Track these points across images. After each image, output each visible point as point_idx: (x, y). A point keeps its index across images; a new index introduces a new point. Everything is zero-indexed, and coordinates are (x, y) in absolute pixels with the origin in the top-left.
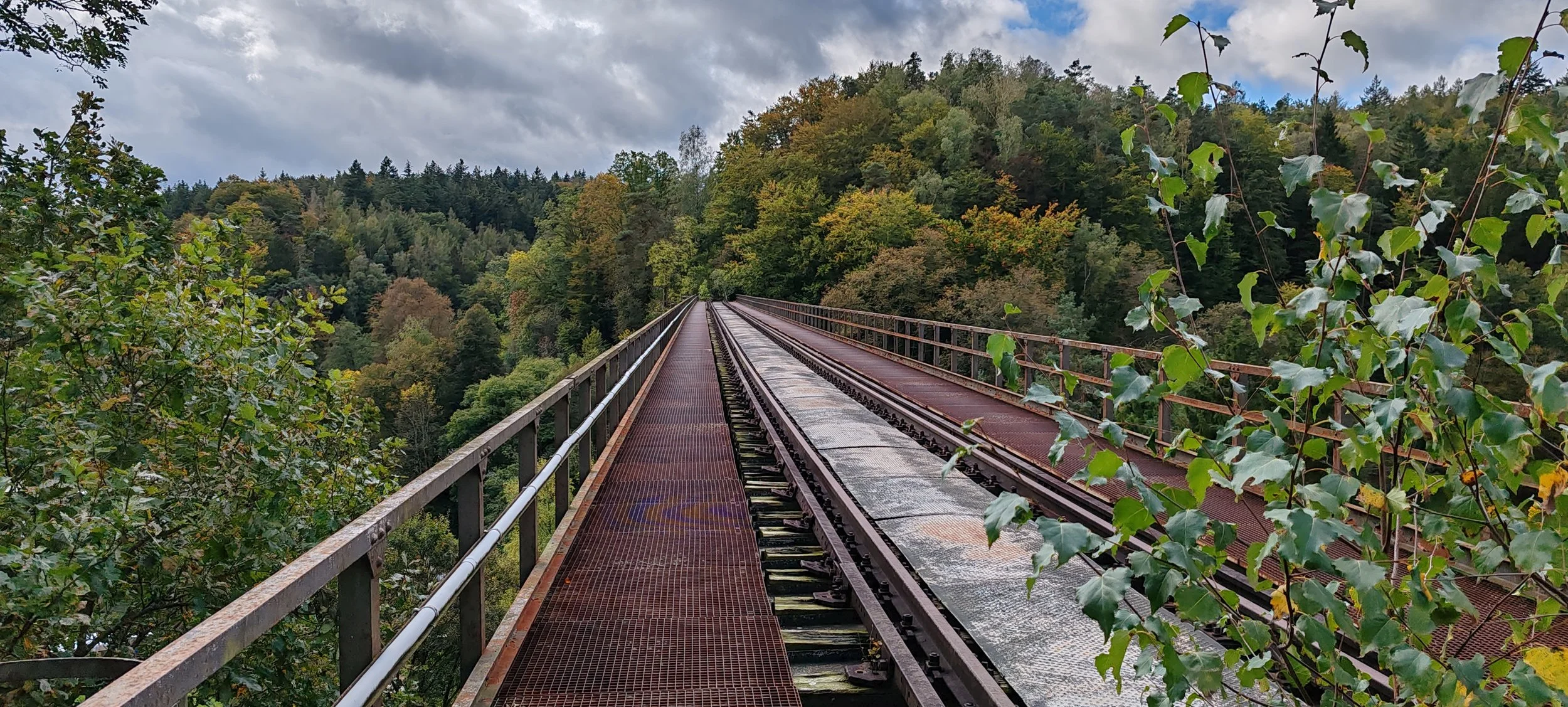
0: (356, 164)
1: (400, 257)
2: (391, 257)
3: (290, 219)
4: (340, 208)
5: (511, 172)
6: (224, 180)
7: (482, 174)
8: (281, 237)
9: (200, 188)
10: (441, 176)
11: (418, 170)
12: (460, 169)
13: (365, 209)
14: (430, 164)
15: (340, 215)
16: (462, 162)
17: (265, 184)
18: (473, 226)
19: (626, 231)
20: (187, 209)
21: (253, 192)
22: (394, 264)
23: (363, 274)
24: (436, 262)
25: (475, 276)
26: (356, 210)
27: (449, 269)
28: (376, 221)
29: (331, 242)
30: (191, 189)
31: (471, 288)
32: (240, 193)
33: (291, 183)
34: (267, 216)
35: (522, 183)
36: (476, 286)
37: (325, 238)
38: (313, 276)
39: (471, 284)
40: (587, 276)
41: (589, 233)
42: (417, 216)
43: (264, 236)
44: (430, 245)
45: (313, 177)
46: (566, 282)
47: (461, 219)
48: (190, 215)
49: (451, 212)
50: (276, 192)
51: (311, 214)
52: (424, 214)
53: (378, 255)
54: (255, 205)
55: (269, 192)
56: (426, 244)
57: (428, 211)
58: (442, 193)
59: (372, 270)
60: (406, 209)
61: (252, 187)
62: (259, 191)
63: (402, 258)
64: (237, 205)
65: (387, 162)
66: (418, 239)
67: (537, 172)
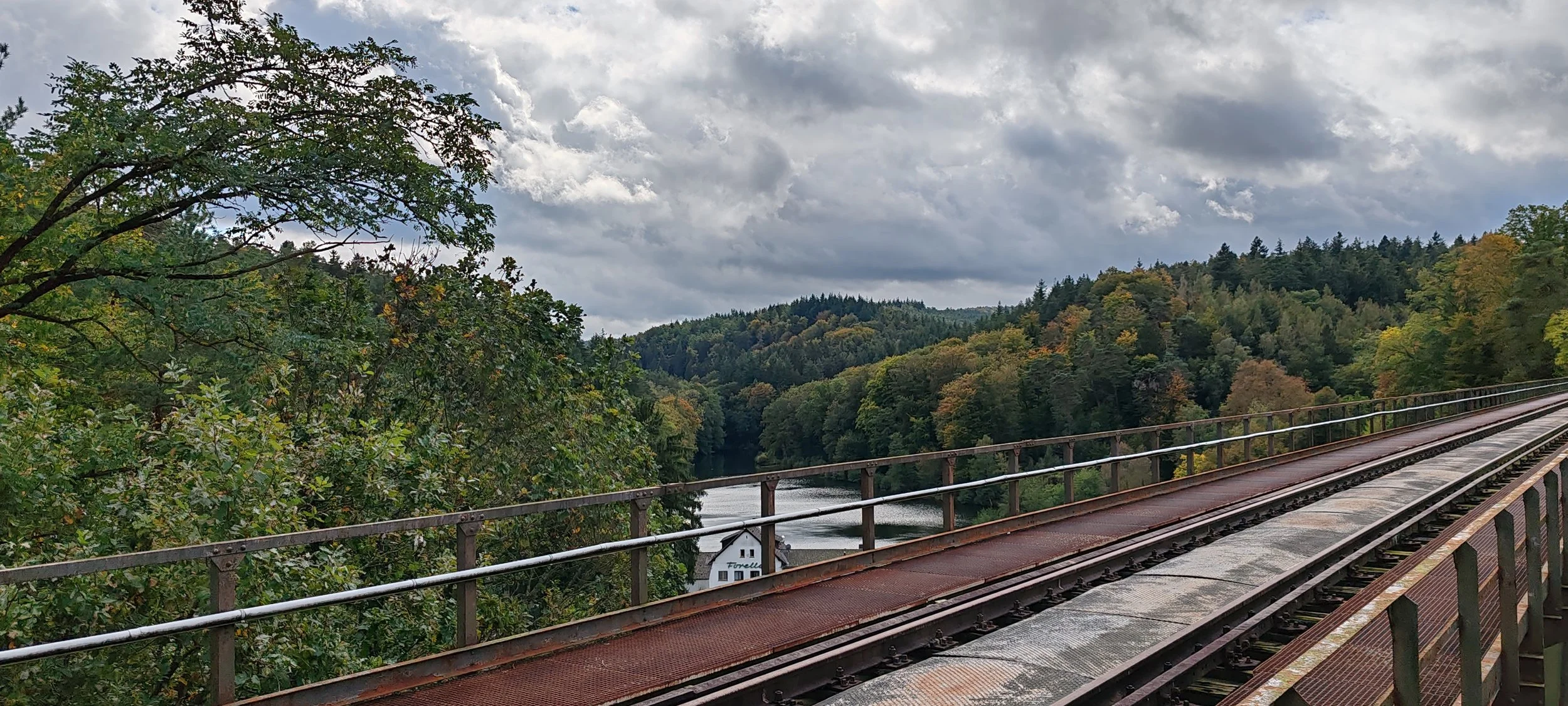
0: (1225, 248)
1: (1267, 338)
2: (1258, 339)
3: (1158, 305)
4: (1208, 293)
5: (1401, 240)
6: (1104, 272)
7: (1363, 246)
8: (1150, 324)
9: (1085, 282)
10: (1315, 252)
11: (1290, 248)
12: (1338, 243)
13: (1233, 291)
14: (1303, 240)
15: (1207, 298)
16: (1340, 235)
17: (1141, 273)
18: (1351, 302)
19: (1517, 299)
20: (1072, 301)
21: (1127, 281)
22: (1261, 346)
23: (1228, 358)
24: (1306, 343)
25: (1351, 355)
26: (1223, 291)
27: (1320, 349)
28: (1245, 303)
29: (1197, 326)
30: (1076, 283)
31: (1345, 368)
32: (1117, 283)
33: (1162, 270)
34: (1141, 305)
35: (1412, 252)
36: (1352, 367)
37: (1191, 322)
38: (1178, 360)
39: (1346, 364)
40: (1470, 353)
41: (1471, 305)
42: (1288, 294)
43: (1135, 322)
44: (1299, 324)
45: (1186, 263)
46: (1443, 360)
47: (1337, 295)
48: (1073, 307)
49: (1326, 288)
50: (1148, 280)
51: (1180, 299)
52: (1297, 293)
53: (1244, 337)
54: (1129, 295)
55: (1143, 280)
56: (1294, 324)
57: (1301, 290)
58: (1317, 270)
59: (1237, 353)
60: (1277, 288)
61: (1128, 277)
62: (1132, 281)
63: (1269, 340)
64: (1114, 295)
65: (1257, 242)
66: (1285, 318)
67: (1435, 238)
